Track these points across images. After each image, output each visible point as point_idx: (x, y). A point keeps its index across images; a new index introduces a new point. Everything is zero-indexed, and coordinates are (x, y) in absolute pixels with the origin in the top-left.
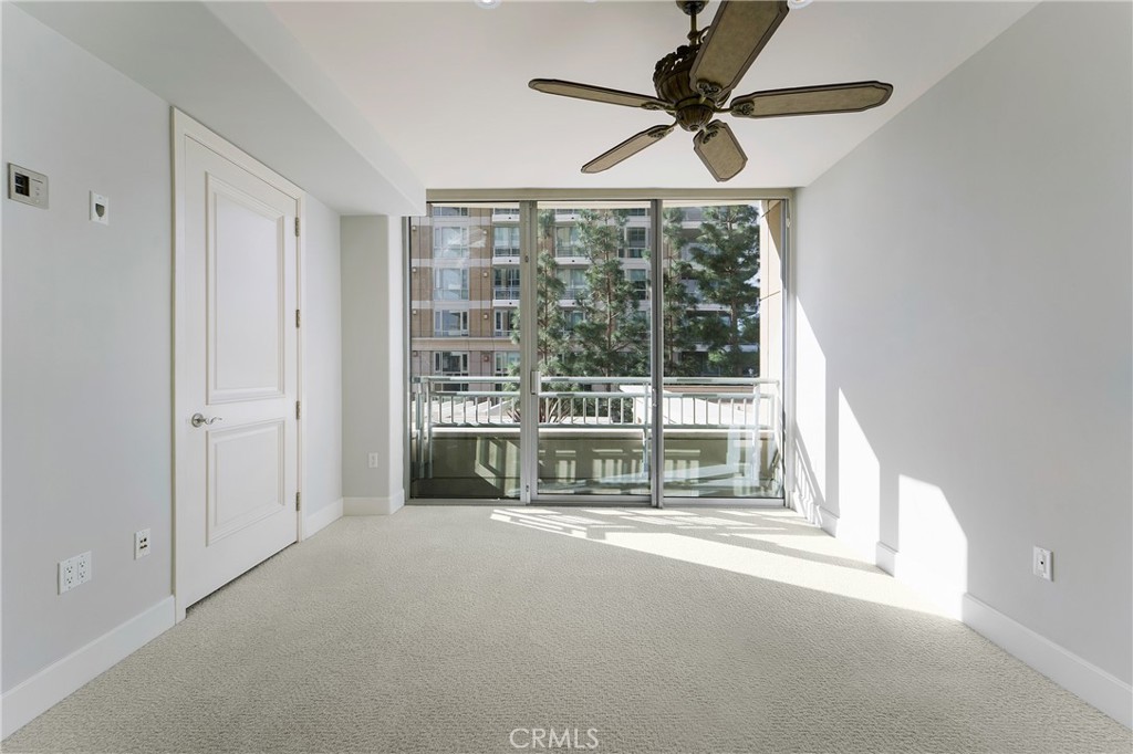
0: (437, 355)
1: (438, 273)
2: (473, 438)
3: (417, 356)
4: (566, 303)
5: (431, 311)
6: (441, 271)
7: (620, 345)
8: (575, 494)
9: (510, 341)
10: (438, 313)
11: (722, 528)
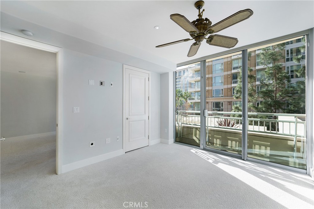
0: (214, 103)
1: (214, 78)
2: (193, 128)
3: (207, 103)
4: (258, 83)
5: (212, 90)
6: (215, 77)
7: (281, 98)
8: (221, 150)
9: (233, 98)
10: (214, 90)
11: (264, 173)
